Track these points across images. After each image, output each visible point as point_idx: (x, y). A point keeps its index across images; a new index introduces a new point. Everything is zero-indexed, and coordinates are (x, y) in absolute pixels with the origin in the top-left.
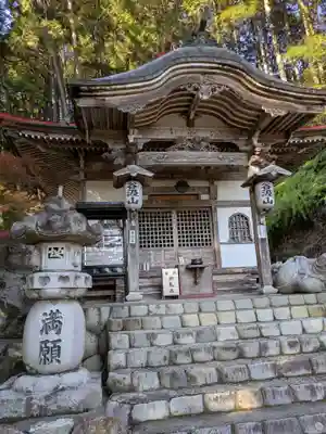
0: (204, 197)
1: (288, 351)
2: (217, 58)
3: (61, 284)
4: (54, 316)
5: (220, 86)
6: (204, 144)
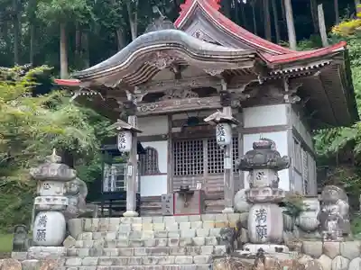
3: (47, 203)
4: (44, 218)
6: (186, 92)
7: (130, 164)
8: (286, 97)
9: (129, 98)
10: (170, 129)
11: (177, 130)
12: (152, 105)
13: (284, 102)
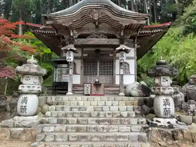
0: (111, 55)
1: (107, 116)
2: (100, 2)
3: (28, 89)
4: (25, 98)
5: (102, 13)
6: (101, 35)
7: (71, 69)
8: (136, 45)
9: (72, 35)
10: (82, 54)
11: (85, 55)
12: (84, 39)
13: (134, 47)
